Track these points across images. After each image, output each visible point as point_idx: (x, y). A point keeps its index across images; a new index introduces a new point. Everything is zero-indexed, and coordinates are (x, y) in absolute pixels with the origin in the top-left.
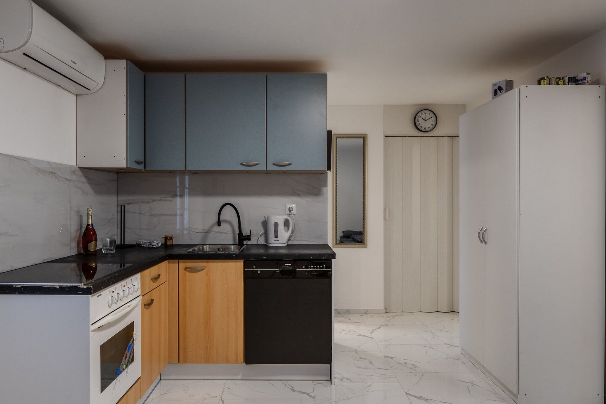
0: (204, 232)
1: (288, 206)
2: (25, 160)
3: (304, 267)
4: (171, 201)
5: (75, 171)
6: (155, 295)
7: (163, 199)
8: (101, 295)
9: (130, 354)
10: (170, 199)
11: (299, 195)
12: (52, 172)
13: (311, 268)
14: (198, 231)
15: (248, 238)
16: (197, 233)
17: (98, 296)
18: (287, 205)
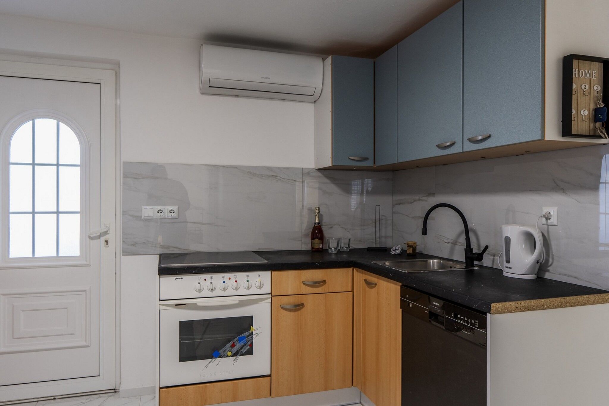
0: (451, 243)
1: (545, 210)
2: (236, 167)
3: (453, 314)
4: (426, 201)
5: (310, 173)
6: (309, 301)
7: (421, 198)
8: (182, 278)
9: (243, 346)
10: (425, 198)
11: (563, 190)
12: (273, 175)
13: (461, 319)
14: (446, 241)
15: (480, 257)
16: (445, 242)
17: (176, 279)
18: (544, 208)
